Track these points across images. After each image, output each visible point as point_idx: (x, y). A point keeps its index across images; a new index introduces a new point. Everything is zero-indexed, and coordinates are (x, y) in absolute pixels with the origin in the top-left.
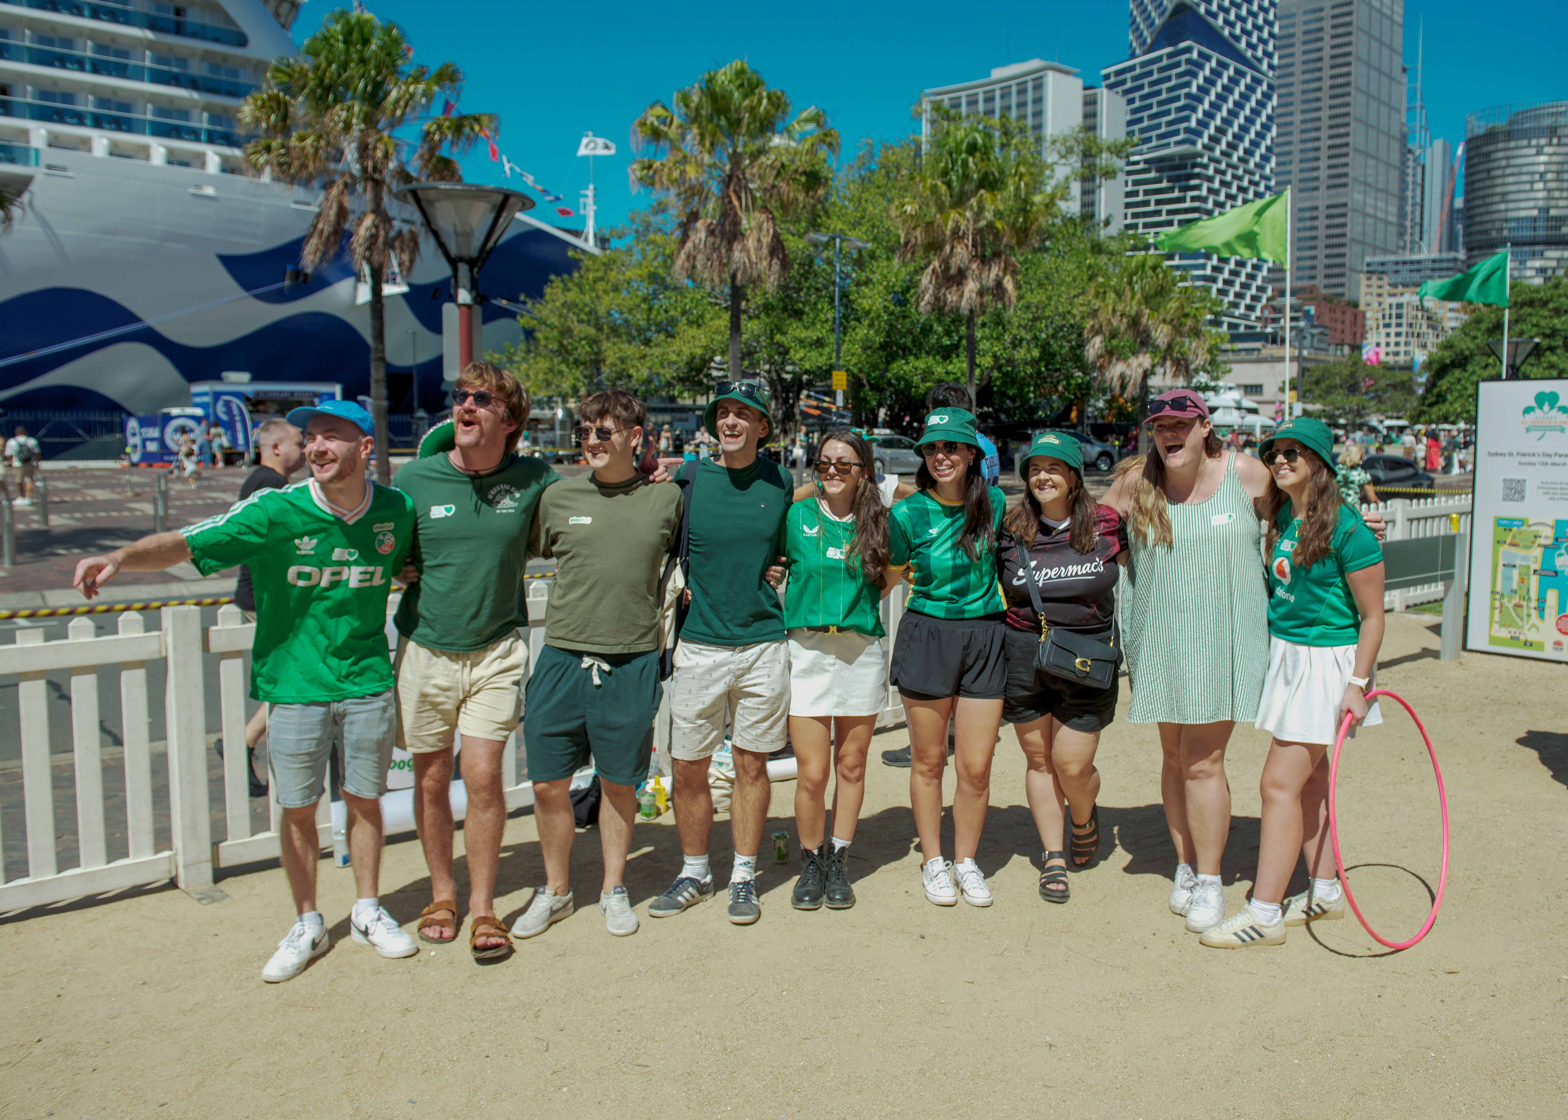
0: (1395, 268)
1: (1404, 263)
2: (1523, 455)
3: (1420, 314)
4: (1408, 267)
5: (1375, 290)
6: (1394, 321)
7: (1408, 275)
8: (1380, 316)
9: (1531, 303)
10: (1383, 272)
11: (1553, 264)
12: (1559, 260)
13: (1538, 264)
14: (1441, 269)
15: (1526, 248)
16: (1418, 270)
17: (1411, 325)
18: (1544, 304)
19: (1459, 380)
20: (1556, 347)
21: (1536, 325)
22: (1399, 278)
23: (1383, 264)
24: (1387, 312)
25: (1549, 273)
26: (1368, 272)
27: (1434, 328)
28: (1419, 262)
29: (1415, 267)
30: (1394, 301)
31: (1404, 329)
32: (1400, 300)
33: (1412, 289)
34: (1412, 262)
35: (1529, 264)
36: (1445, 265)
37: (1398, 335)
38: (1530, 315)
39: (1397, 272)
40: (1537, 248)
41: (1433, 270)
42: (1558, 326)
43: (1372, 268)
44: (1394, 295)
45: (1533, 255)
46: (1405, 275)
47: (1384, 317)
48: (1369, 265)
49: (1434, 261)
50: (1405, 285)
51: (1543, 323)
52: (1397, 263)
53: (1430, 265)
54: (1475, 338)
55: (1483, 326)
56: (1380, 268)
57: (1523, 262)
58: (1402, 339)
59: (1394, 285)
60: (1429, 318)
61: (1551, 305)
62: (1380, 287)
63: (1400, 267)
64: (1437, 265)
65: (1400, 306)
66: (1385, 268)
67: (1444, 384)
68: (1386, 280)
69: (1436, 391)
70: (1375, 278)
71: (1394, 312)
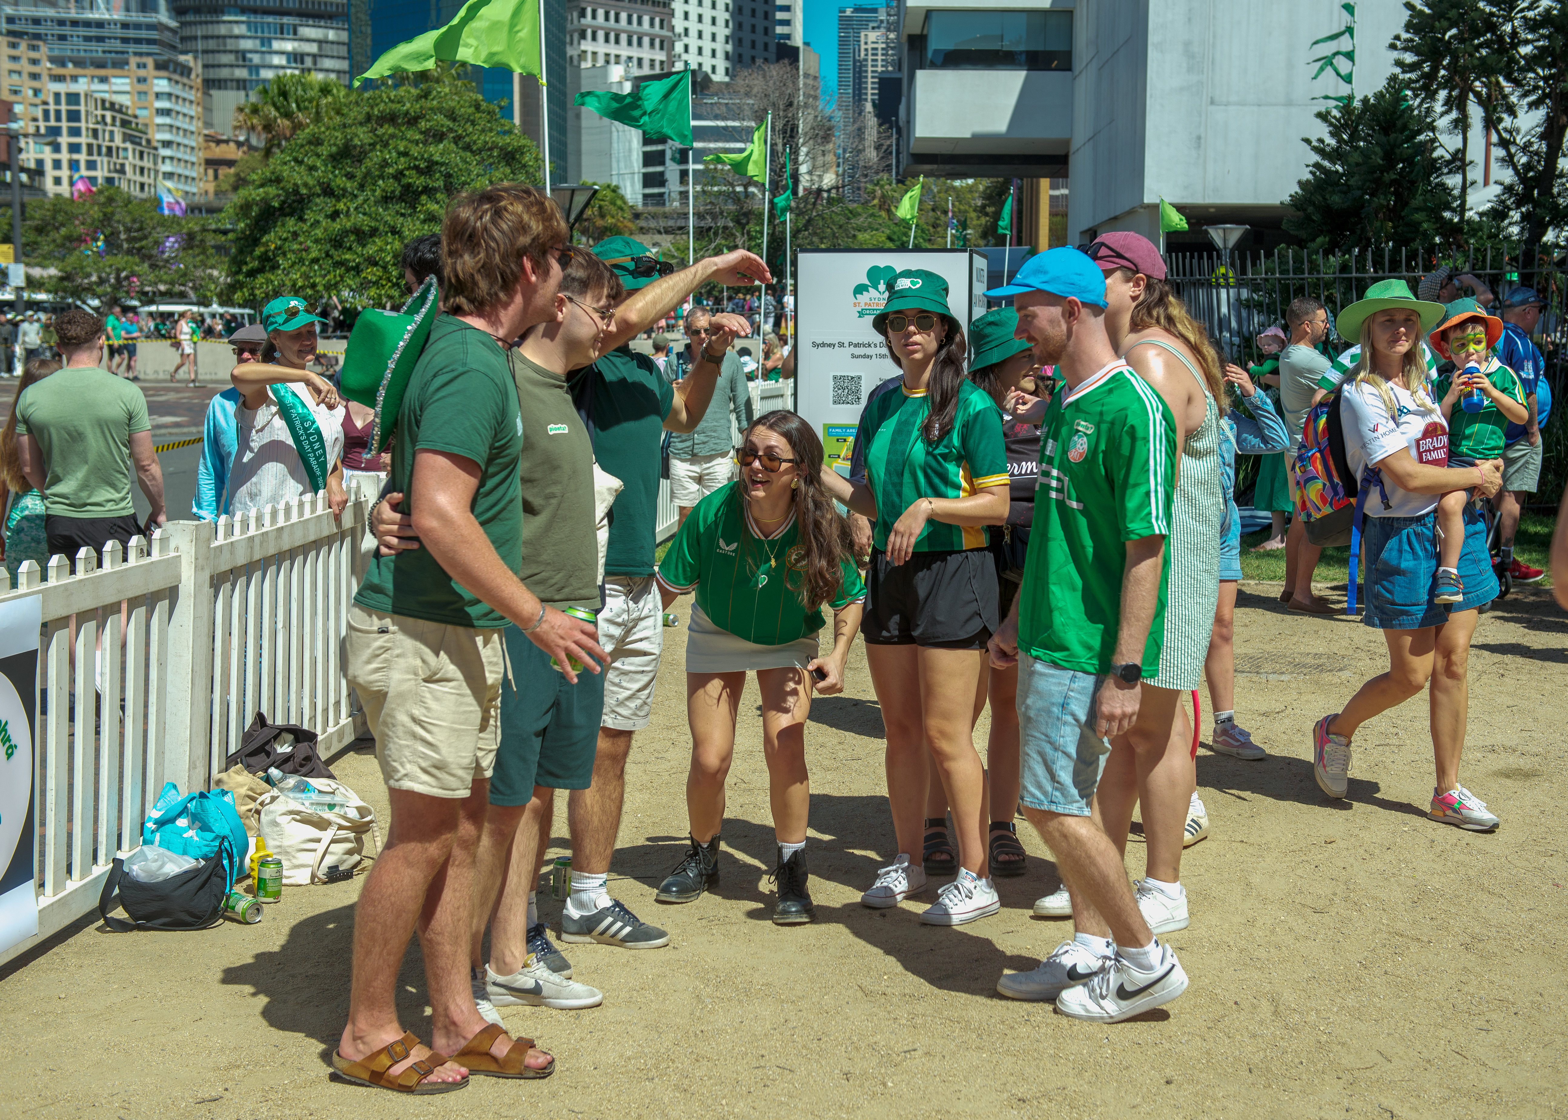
0: (58, 30)
1: (75, 23)
2: (857, 345)
3: (108, 115)
4: (82, 31)
5: (26, 67)
6: (64, 124)
7: (83, 46)
8: (40, 115)
9: (391, 118)
10: (37, 37)
11: (313, 48)
12: (320, 42)
13: (289, 46)
14: (138, 41)
15: (270, 19)
16: (100, 39)
17: (95, 133)
18: (413, 121)
19: (295, 235)
20: (436, 190)
21: (405, 154)
22: (65, 50)
23: (36, 21)
24: (52, 107)
25: (308, 62)
26: (10, 33)
27: (134, 140)
28: (100, 24)
29: (93, 32)
30: (62, 88)
31: (83, 140)
32: (73, 88)
33: (91, 71)
34: (88, 24)
35: (276, 45)
36: (144, 34)
37: (74, 148)
38: (392, 136)
39: (63, 38)
40: (286, 20)
41: (125, 40)
42: (437, 158)
43: (15, 27)
44: (60, 79)
45: (282, 32)
46: (76, 46)
47: (46, 113)
48: (10, 20)
49: (125, 26)
50: (79, 63)
51: (415, 151)
52: (61, 23)
53: (119, 32)
54: (312, 168)
55: (324, 150)
56: (32, 29)
57: (266, 41)
58: (82, 157)
59: (60, 62)
60: (125, 124)
61: (423, 124)
62: (34, 62)
63: (67, 30)
64: (132, 33)
65: (73, 98)
66: (41, 30)
67: (271, 239)
68: (44, 50)
69: (258, 251)
70: (23, 45)
71: (64, 107)
